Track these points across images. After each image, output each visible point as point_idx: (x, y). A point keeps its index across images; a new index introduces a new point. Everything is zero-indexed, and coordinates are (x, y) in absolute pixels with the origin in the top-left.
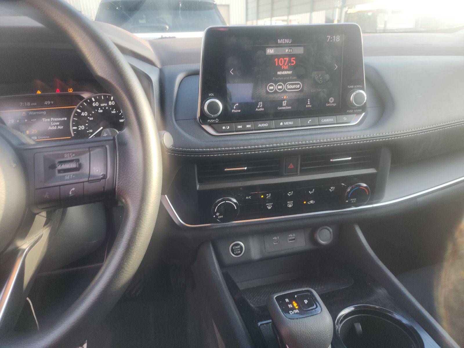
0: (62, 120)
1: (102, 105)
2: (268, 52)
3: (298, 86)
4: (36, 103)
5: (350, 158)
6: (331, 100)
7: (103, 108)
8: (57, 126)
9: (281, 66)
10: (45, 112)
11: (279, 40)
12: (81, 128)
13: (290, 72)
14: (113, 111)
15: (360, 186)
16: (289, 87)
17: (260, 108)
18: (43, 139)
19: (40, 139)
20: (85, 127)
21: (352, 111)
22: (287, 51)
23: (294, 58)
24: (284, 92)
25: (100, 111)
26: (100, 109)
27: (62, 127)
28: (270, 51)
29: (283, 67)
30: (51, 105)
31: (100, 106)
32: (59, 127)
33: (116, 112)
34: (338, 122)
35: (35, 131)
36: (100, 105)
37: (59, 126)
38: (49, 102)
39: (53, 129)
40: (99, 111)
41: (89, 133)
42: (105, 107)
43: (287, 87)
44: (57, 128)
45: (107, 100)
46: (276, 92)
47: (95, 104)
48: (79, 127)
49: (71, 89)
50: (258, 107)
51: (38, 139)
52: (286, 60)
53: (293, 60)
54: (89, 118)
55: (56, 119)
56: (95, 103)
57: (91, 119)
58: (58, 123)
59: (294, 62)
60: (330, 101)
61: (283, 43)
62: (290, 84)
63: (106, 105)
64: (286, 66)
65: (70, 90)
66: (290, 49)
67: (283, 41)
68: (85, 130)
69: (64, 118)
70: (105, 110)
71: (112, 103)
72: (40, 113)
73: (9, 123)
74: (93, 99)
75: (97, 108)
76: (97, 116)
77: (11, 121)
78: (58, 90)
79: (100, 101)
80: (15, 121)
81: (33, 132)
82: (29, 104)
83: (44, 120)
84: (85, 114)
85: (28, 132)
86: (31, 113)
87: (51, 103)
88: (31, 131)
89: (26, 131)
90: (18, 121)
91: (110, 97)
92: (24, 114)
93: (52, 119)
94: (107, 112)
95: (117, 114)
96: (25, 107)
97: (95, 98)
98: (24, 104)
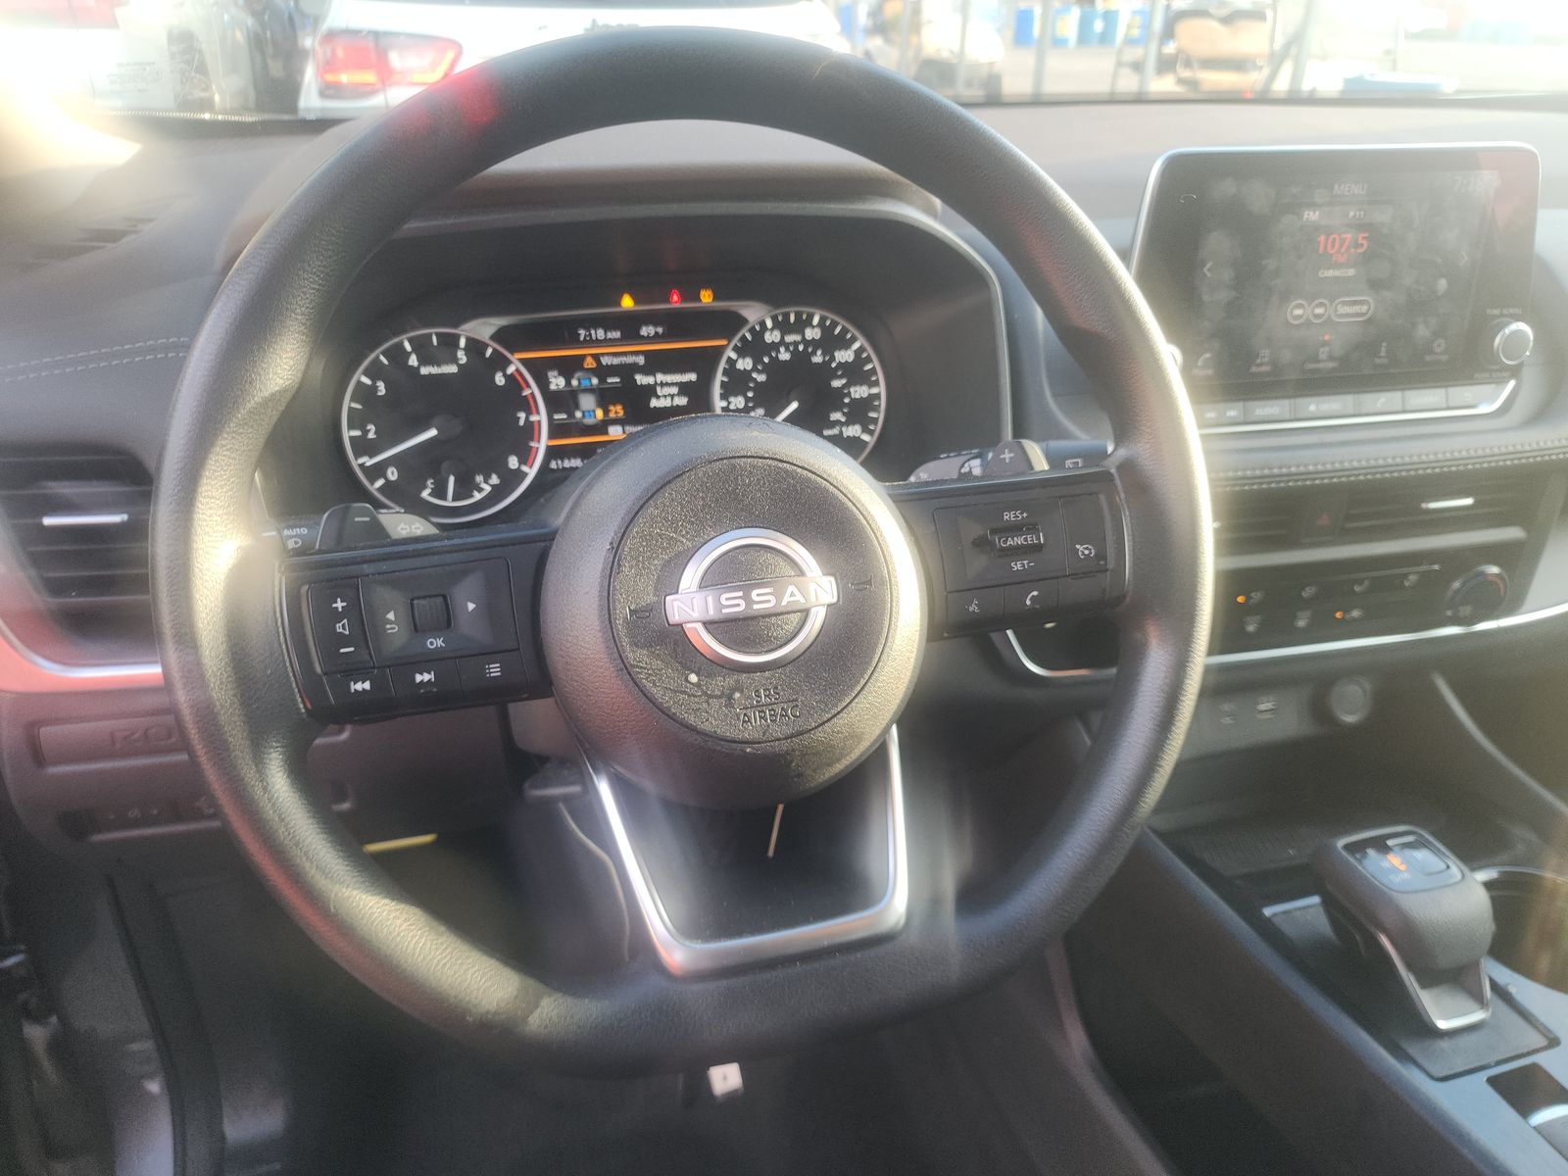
0: (685, 379)
1: (789, 338)
2: (1306, 216)
3: (1364, 308)
4: (619, 332)
5: (1468, 501)
6: (1439, 346)
7: (791, 348)
8: (673, 396)
9: (1331, 255)
10: (642, 357)
11: (1336, 187)
12: (736, 404)
13: (1351, 272)
14: (815, 355)
15: (1483, 574)
16: (1342, 310)
17: (1261, 365)
20: (747, 400)
21: (1487, 375)
22: (1352, 214)
23: (1366, 235)
24: (1329, 322)
25: (784, 356)
26: (782, 350)
27: (683, 401)
28: (1311, 216)
29: (1334, 259)
30: (657, 338)
31: (783, 343)
32: (677, 401)
33: (824, 359)
34: (1451, 404)
36: (782, 338)
37: (677, 398)
38: (653, 330)
39: (663, 405)
40: (780, 355)
42: (796, 344)
43: (1336, 310)
44: (672, 402)
45: (802, 324)
46: (1308, 324)
47: (769, 336)
48: (731, 400)
49: (709, 290)
50: (1259, 361)
51: (624, 432)
52: (1346, 238)
53: (1364, 238)
54: (755, 375)
55: (668, 378)
56: (771, 334)
57: (761, 378)
58: (674, 390)
59: (1365, 243)
60: (1438, 350)
61: (1347, 193)
62: (1344, 303)
63: (797, 338)
64: (1343, 254)
65: (706, 294)
66: (1360, 211)
67: (1347, 189)
68: (747, 409)
69: (688, 375)
70: (795, 353)
71: (812, 333)
72: (630, 360)
73: (553, 387)
74: (769, 323)
75: (775, 346)
76: (775, 368)
77: (557, 382)
78: (675, 298)
79: (783, 326)
80: (568, 383)
81: (612, 415)
82: (600, 334)
83: (641, 379)
84: (745, 364)
85: (600, 414)
86: (605, 361)
87: (656, 333)
88: (606, 412)
89: (594, 411)
90: (575, 383)
91: (811, 316)
92: (590, 363)
93: (660, 377)
94: (801, 358)
95: (826, 364)
96: (591, 342)
97: (774, 319)
98: (590, 335)
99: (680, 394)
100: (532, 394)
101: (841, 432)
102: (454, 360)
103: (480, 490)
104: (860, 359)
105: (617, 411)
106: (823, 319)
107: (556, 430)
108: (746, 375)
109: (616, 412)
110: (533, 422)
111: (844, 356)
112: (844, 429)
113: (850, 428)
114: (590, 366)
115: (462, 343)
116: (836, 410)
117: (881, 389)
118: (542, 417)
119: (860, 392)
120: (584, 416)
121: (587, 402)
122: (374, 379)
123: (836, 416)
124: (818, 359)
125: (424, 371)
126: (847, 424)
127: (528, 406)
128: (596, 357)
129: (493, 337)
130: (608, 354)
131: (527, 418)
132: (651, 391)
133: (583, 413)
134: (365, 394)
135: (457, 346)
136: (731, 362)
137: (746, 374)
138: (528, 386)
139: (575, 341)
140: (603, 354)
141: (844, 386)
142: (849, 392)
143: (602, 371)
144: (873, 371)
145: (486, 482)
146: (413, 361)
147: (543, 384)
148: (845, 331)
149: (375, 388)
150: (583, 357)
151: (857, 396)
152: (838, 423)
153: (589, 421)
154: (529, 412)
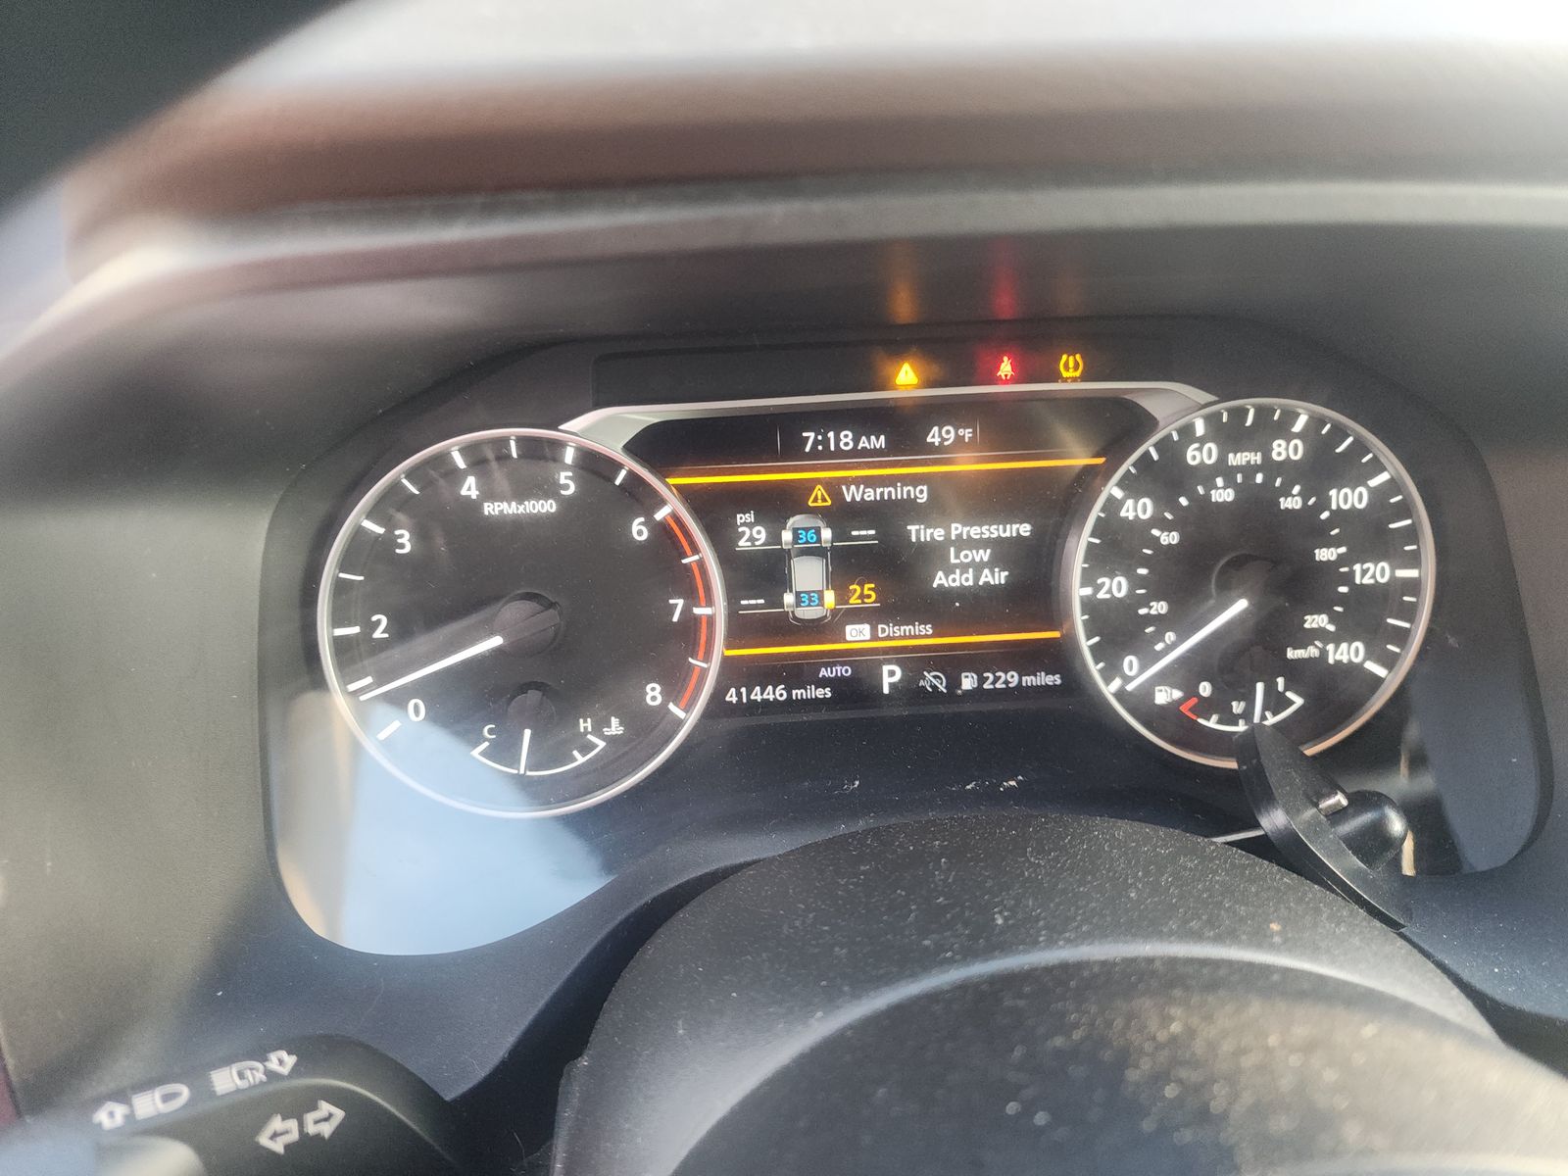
0: (1008, 534)
1: (1236, 459)
4: (882, 438)
7: (1239, 478)
8: (978, 567)
10: (925, 488)
12: (1110, 591)
14: (1288, 494)
18: (901, 638)
19: (888, 638)
20: (1134, 582)
25: (1223, 495)
26: (1220, 481)
27: (1000, 577)
30: (959, 450)
31: (1222, 468)
32: (986, 577)
33: (1305, 502)
35: (866, 592)
36: (1222, 458)
37: (986, 571)
38: (952, 435)
39: (957, 584)
40: (1213, 492)
41: (1150, 620)
42: (1249, 470)
44: (977, 578)
45: (1272, 428)
47: (1197, 453)
48: (1103, 584)
49: (1078, 357)
51: (874, 637)
54: (1155, 532)
55: (975, 532)
56: (1200, 449)
57: (1169, 538)
58: (984, 555)
63: (1256, 458)
65: (1071, 364)
68: (1131, 603)
69: (1015, 527)
70: (1245, 491)
71: (1283, 450)
72: (900, 492)
73: (743, 544)
74: (1200, 428)
75: (1207, 474)
76: (1201, 521)
77: (751, 534)
78: (1006, 368)
79: (1230, 435)
80: (775, 537)
81: (854, 601)
82: (847, 438)
83: (917, 532)
84: (1138, 509)
85: (830, 598)
86: (852, 494)
87: (959, 439)
88: (842, 597)
89: (821, 594)
90: (787, 536)
91: (1290, 416)
92: (819, 497)
93: (957, 529)
94: (1257, 504)
95: (1308, 514)
96: (824, 455)
97: (1212, 420)
98: (826, 441)
99: (991, 564)
100: (701, 564)
101: (1324, 653)
102: (550, 490)
103: (586, 748)
104: (1382, 506)
105: (865, 594)
106: (1316, 422)
107: (742, 629)
108: (1139, 530)
109: (862, 596)
110: (697, 619)
111: (1349, 498)
112: (1330, 647)
113: (1344, 646)
114: (820, 503)
115: (569, 456)
116: (1317, 610)
117: (1426, 572)
118: (716, 610)
119: (1373, 573)
120: (798, 602)
121: (808, 574)
122: (390, 524)
123: (1316, 621)
124: (1292, 503)
125: (490, 509)
126: (1337, 638)
127: (690, 585)
128: (834, 488)
129: (631, 448)
130: (857, 481)
131: (686, 611)
132: (932, 555)
133: (798, 594)
134: (367, 553)
135: (557, 459)
136: (1113, 505)
137: (1139, 528)
138: (695, 550)
139: (793, 450)
140: (848, 481)
141: (1342, 560)
142: (1352, 573)
143: (842, 515)
144: (1412, 535)
145: (597, 731)
146: (470, 488)
147: (721, 536)
148: (1359, 447)
149: (390, 542)
150: (809, 486)
151: (1367, 580)
152: (1320, 634)
153: (807, 613)
154: (691, 596)
